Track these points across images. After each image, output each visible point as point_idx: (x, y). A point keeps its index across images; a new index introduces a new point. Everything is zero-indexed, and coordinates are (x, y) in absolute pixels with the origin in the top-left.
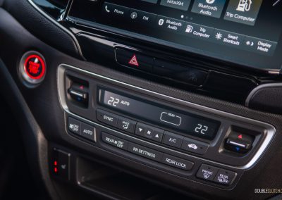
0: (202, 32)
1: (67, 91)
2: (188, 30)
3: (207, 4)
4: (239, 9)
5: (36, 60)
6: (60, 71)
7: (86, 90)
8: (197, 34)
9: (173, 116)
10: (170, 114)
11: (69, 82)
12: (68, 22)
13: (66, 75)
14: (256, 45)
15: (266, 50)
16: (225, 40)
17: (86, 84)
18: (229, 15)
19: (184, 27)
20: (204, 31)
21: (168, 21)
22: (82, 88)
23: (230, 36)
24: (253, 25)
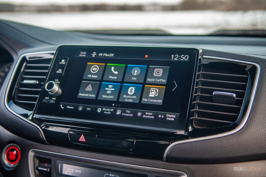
0: (127, 113)
1: (36, 168)
2: (118, 113)
3: (129, 95)
4: (150, 95)
5: (15, 152)
6: (31, 154)
7: (49, 166)
8: (125, 114)
9: (113, 176)
10: (110, 175)
11: (37, 161)
12: (35, 118)
13: (35, 157)
14: (165, 117)
15: (173, 119)
16: (144, 116)
17: (49, 161)
18: (145, 100)
19: (115, 111)
20: (129, 112)
21: (104, 109)
22: (46, 165)
23: (147, 113)
24: (161, 104)
